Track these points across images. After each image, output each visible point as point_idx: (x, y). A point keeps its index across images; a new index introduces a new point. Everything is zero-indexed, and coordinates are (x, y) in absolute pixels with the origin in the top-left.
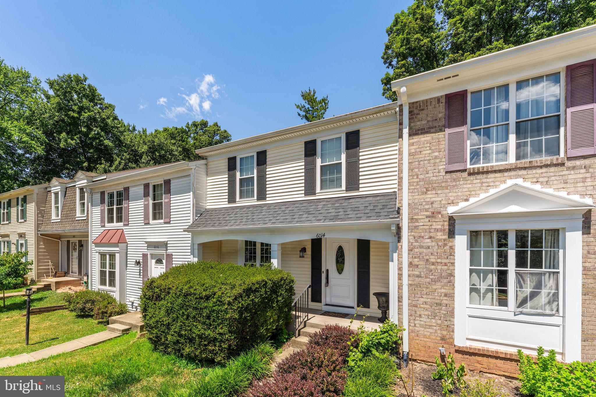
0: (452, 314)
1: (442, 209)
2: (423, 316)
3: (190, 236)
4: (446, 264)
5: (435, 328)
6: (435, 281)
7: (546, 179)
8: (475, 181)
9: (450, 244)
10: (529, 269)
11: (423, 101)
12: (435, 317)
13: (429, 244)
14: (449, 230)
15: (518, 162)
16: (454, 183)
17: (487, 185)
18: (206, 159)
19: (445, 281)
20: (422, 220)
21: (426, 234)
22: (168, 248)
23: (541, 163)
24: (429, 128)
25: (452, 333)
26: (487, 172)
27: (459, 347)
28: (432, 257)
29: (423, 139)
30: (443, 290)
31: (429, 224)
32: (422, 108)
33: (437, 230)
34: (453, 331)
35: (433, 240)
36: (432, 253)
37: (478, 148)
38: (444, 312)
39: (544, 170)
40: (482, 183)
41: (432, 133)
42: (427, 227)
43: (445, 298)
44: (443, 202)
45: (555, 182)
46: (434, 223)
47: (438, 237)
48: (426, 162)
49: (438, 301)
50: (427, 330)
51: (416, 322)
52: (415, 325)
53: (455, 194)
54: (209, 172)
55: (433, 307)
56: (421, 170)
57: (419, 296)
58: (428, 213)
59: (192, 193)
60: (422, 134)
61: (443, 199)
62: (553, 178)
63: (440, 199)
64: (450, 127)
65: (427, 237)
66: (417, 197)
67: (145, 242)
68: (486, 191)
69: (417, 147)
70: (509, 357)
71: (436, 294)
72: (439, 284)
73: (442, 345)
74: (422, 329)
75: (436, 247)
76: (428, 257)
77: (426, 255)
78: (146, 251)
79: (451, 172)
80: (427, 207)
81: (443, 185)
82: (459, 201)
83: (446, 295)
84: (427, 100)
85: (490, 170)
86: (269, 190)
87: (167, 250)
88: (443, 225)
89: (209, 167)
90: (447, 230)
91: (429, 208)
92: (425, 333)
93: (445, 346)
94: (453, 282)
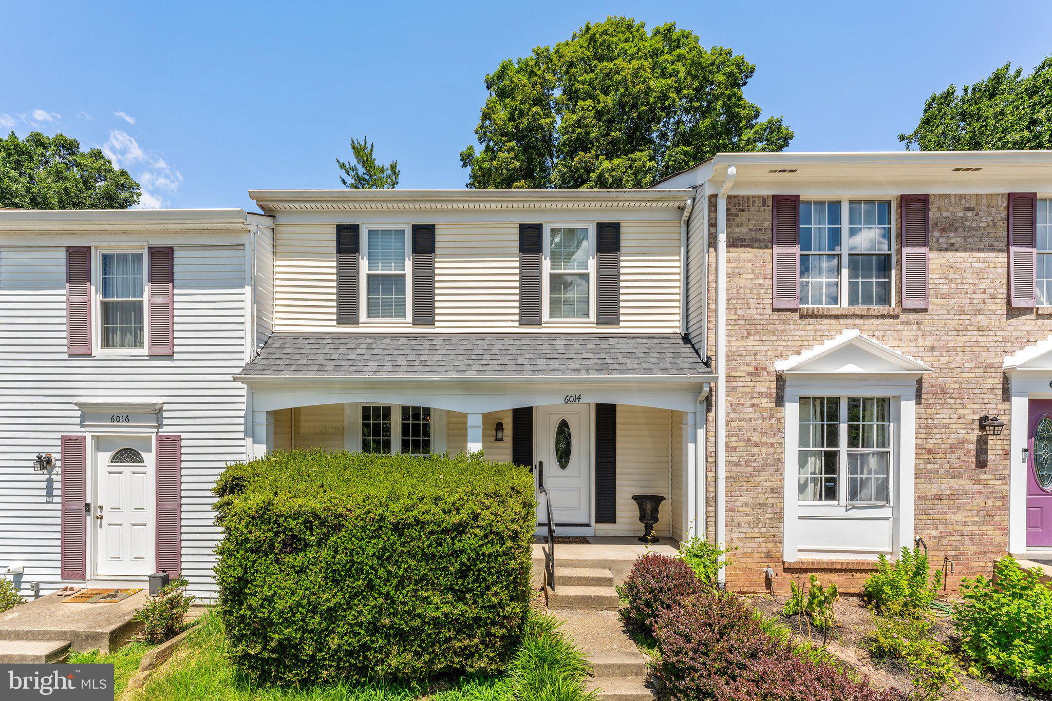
0: (779, 517)
1: (768, 364)
2: (743, 524)
3: (244, 392)
4: (772, 445)
5: (758, 540)
6: (757, 471)
7: (881, 334)
8: (808, 327)
9: (778, 416)
10: (860, 449)
11: (743, 197)
12: (758, 524)
13: (751, 415)
14: (777, 394)
15: (851, 307)
16: (783, 328)
17: (821, 333)
18: (274, 217)
19: (772, 469)
20: (742, 379)
21: (747, 400)
22: (165, 421)
23: (879, 312)
24: (751, 240)
25: (779, 545)
26: (822, 316)
27: (790, 563)
28: (755, 434)
29: (743, 255)
30: (768, 484)
31: (752, 384)
32: (741, 207)
33: (761, 395)
34: (781, 542)
35: (756, 409)
36: (754, 429)
37: (806, 282)
38: (770, 516)
39: (880, 321)
40: (816, 330)
41: (755, 248)
42: (748, 390)
43: (771, 495)
44: (769, 354)
45: (891, 338)
46: (758, 384)
47: (763, 405)
48: (747, 291)
49: (762, 500)
50: (748, 544)
51: (733, 535)
52: (732, 539)
53: (784, 343)
54: (279, 249)
55: (756, 510)
56: (740, 301)
57: (737, 494)
58: (751, 369)
59: (248, 290)
60: (741, 246)
61: (770, 349)
62: (888, 333)
63: (766, 349)
64: (779, 244)
65: (748, 404)
66: (734, 343)
67: (76, 404)
68: (821, 343)
69: (735, 266)
70: (845, 567)
71: (760, 490)
72: (763, 474)
73: (767, 564)
74: (741, 544)
75: (760, 420)
76: (749, 435)
77: (747, 432)
78: (76, 431)
79: (779, 310)
80: (748, 359)
81: (770, 327)
82: (789, 354)
83: (772, 491)
84: (748, 197)
85: (825, 313)
86: (440, 307)
87: (160, 426)
88: (769, 388)
89: (279, 236)
90: (774, 396)
91: (751, 362)
92: (746, 550)
93: (770, 564)
94: (781, 470)
